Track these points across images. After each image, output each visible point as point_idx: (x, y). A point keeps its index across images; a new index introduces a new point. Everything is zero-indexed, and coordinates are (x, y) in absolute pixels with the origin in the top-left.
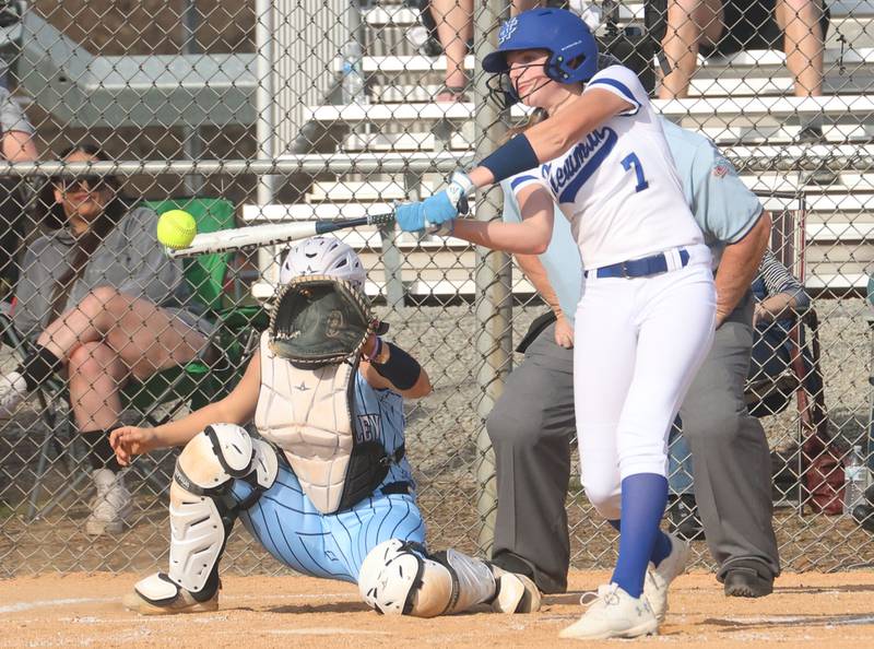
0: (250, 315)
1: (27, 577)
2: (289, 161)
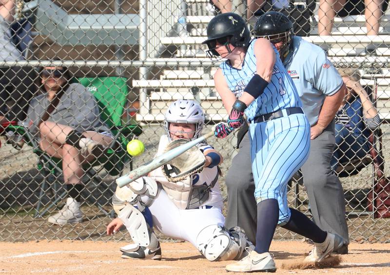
0: (132, 129)
1: (33, 242)
2: (150, 62)
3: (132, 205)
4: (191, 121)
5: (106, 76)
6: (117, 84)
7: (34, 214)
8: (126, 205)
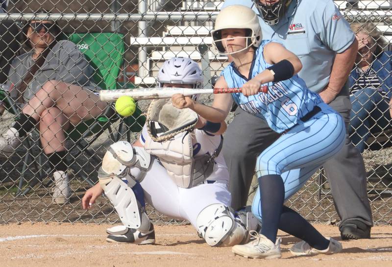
2: (150, 15)
3: (121, 178)
4: (188, 81)
5: (99, 32)
6: (112, 42)
7: (16, 193)
8: (113, 178)
